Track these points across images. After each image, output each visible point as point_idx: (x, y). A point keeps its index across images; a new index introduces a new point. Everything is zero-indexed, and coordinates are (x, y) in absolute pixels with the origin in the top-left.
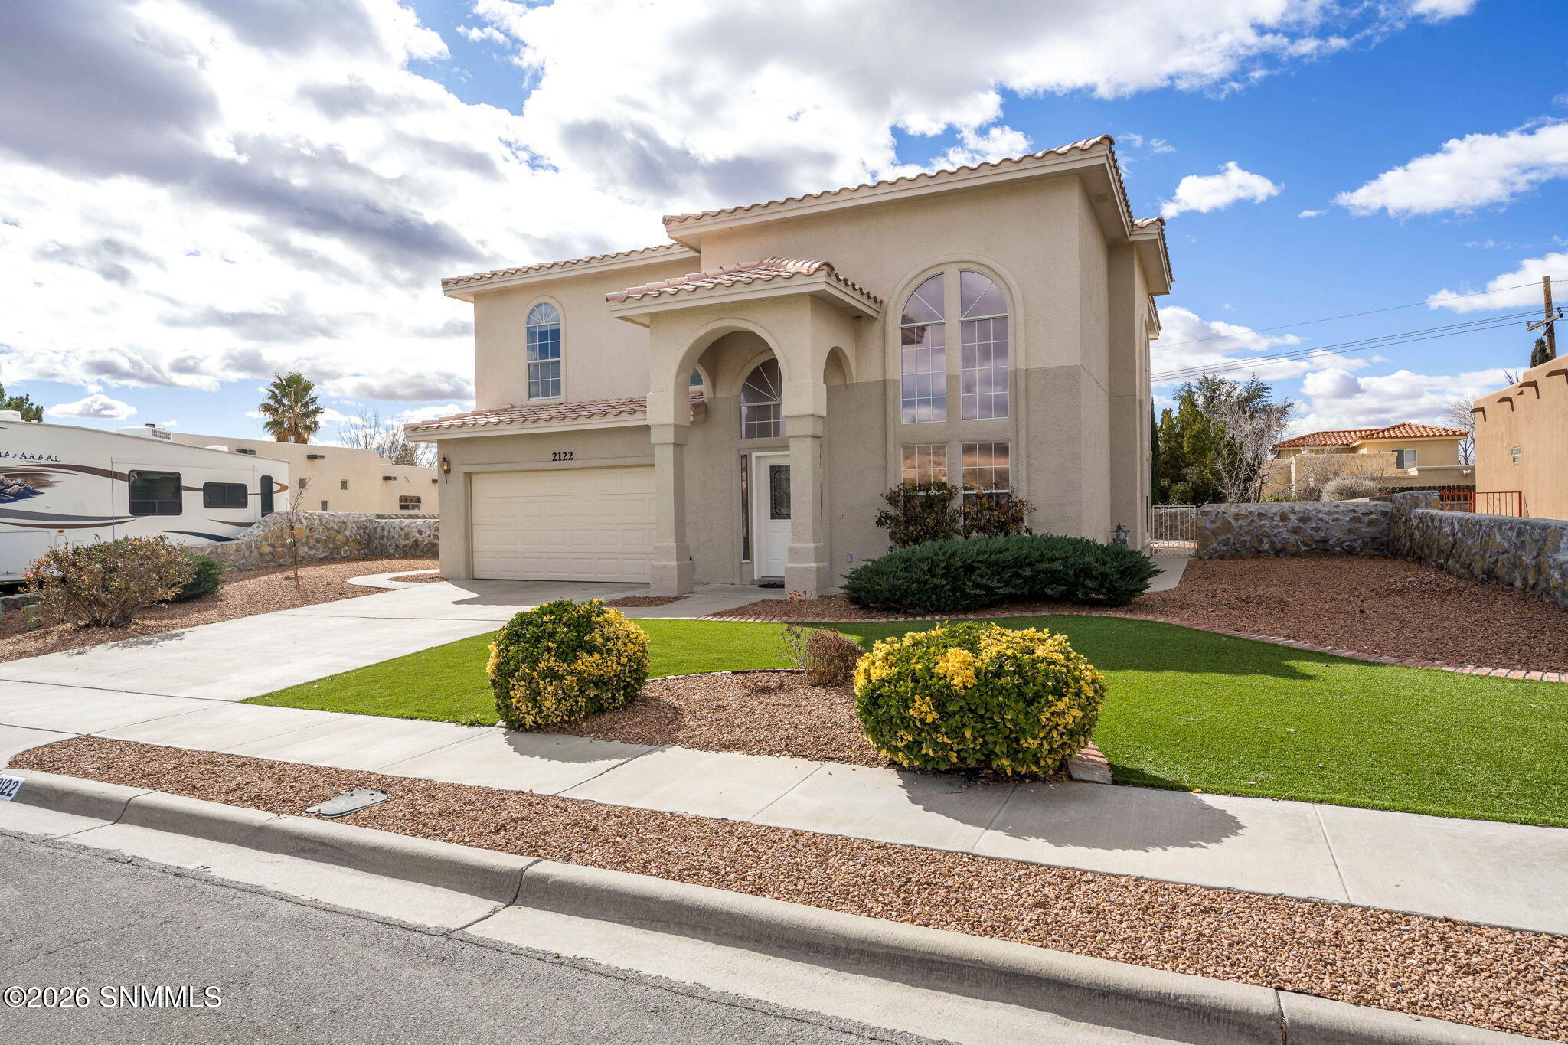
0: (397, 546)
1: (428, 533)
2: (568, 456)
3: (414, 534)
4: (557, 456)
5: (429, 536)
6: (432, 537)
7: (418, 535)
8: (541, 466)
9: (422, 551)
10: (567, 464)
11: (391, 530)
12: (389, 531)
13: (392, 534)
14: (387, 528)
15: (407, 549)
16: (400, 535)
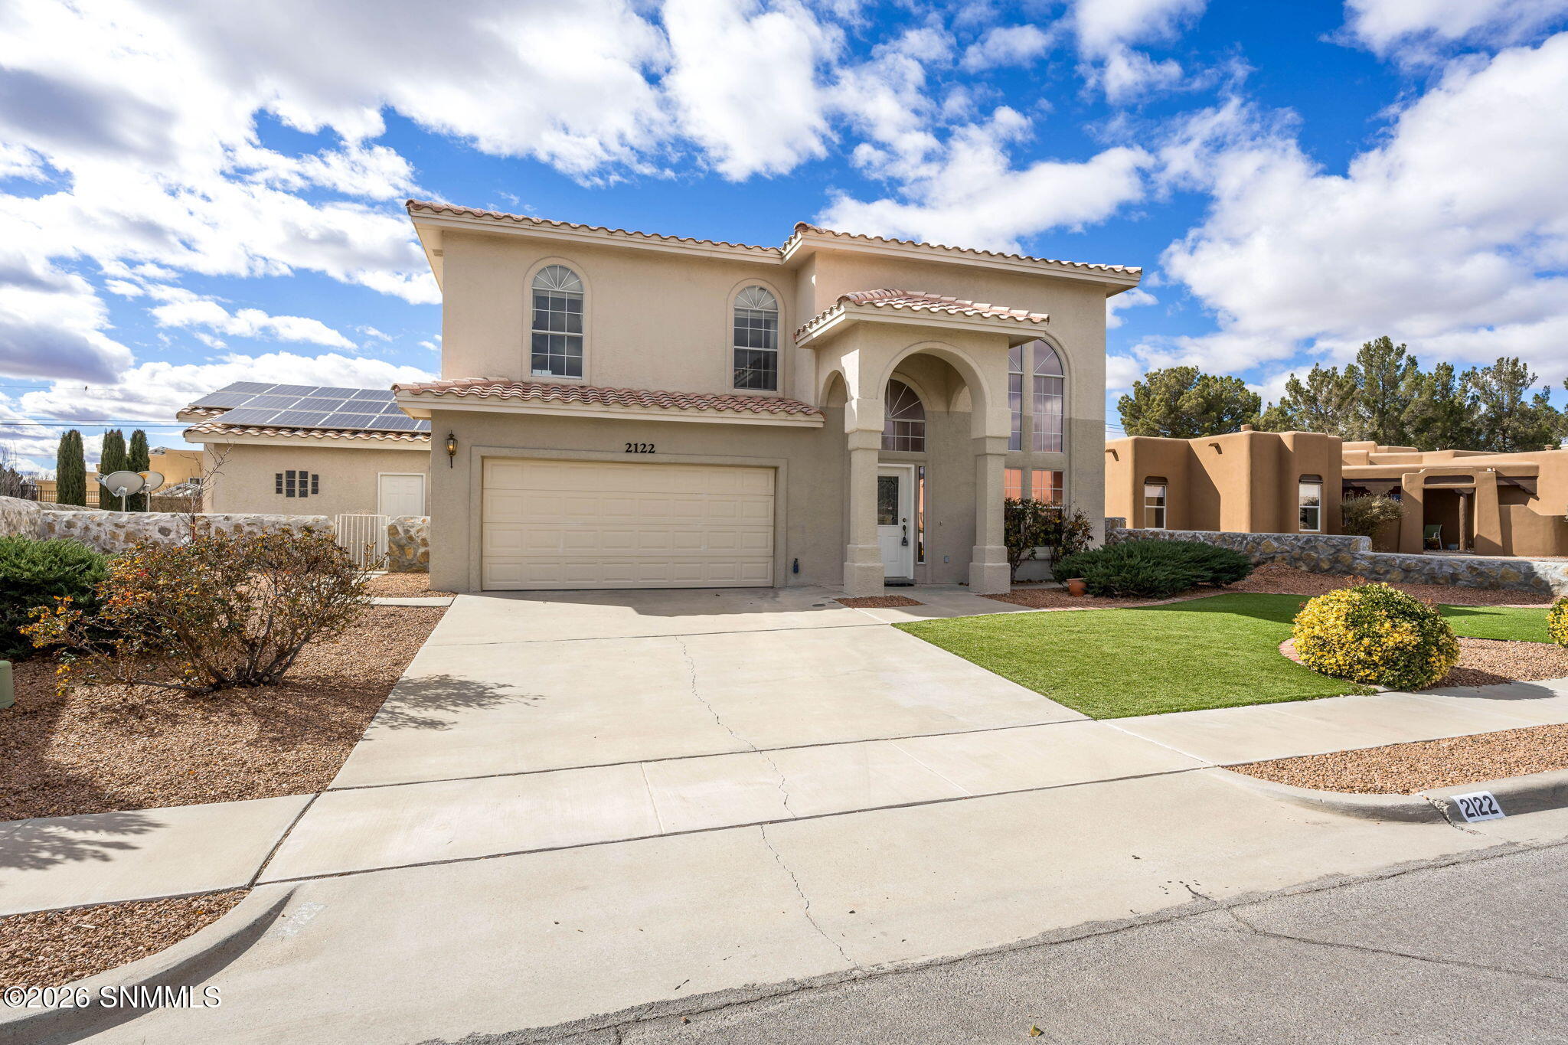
2: (648, 448)
3: (148, 534)
4: (633, 448)
7: (158, 536)
8: (610, 457)
10: (648, 457)
12: (87, 529)
14: (80, 524)
16: (114, 536)
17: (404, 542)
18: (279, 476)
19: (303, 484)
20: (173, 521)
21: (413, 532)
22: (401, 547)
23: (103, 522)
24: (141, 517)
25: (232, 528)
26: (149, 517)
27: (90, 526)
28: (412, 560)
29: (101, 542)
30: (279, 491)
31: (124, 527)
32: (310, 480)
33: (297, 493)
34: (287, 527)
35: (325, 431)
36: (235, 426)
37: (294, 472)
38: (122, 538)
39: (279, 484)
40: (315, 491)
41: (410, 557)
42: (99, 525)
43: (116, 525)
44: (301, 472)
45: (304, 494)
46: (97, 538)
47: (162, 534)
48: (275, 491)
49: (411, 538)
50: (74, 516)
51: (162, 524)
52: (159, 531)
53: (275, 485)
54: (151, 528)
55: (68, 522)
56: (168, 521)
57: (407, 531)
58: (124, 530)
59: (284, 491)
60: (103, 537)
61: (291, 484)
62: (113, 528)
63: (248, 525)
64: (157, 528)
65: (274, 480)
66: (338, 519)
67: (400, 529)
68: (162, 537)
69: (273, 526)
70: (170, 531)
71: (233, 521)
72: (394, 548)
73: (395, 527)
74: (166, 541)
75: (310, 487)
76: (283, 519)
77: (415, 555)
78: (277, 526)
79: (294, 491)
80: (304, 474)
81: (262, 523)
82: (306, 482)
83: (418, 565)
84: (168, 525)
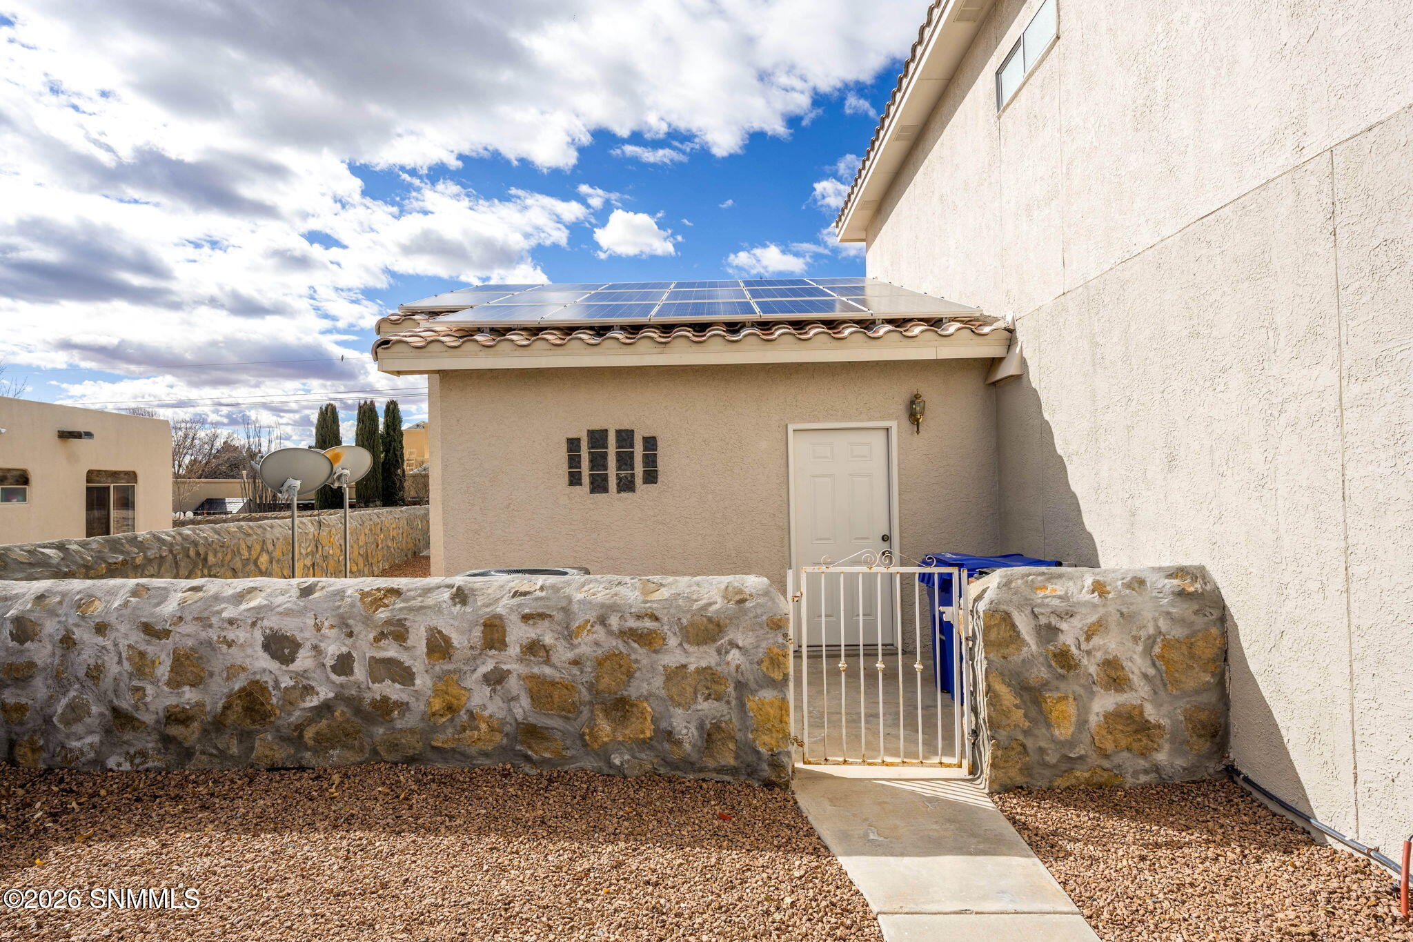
0: (121, 719)
1: (333, 649)
3: (236, 656)
5: (344, 664)
6: (360, 673)
7: (263, 662)
9: (295, 738)
11: (83, 635)
12: (67, 642)
13: (86, 657)
14: (51, 627)
15: (190, 734)
16: (141, 665)
17: (1040, 673)
18: (573, 444)
19: (625, 460)
20: (302, 612)
21: (1070, 634)
22: (1031, 694)
23: (112, 619)
24: (216, 598)
25: (478, 632)
26: (240, 597)
27: (78, 634)
28: (1071, 744)
29: (107, 683)
30: (575, 479)
31: (166, 634)
32: (639, 450)
33: (612, 483)
34: (648, 624)
35: (667, 328)
36: (479, 330)
37: (604, 433)
38: (163, 670)
39: (574, 461)
40: (651, 477)
41: (1063, 732)
42: (101, 629)
43: (148, 630)
44: (619, 432)
45: (626, 485)
46: (95, 673)
47: (274, 656)
48: (566, 479)
49: (1064, 659)
50: (40, 598)
51: (272, 622)
52: (266, 647)
53: (566, 465)
54: (240, 635)
55: (18, 621)
56: (289, 613)
57: (1048, 632)
58: (168, 643)
59: (586, 479)
60: (113, 669)
61: (598, 461)
62: (136, 638)
63: (526, 618)
64: (259, 637)
65: (563, 453)
66: (797, 587)
67: (1023, 623)
68: (273, 665)
69: (602, 621)
70: (296, 646)
71: (480, 608)
72: (1007, 696)
73: (1007, 618)
74: (286, 682)
75: (639, 469)
76: (630, 593)
77: (1082, 723)
78: (614, 622)
79: (605, 478)
80: (625, 437)
81: (566, 610)
82: (631, 455)
83: (1094, 759)
84: (289, 626)
